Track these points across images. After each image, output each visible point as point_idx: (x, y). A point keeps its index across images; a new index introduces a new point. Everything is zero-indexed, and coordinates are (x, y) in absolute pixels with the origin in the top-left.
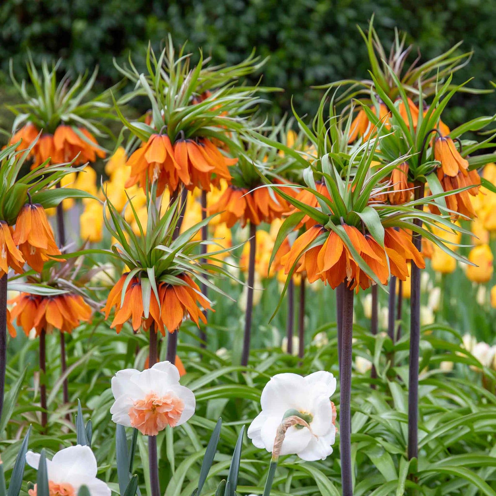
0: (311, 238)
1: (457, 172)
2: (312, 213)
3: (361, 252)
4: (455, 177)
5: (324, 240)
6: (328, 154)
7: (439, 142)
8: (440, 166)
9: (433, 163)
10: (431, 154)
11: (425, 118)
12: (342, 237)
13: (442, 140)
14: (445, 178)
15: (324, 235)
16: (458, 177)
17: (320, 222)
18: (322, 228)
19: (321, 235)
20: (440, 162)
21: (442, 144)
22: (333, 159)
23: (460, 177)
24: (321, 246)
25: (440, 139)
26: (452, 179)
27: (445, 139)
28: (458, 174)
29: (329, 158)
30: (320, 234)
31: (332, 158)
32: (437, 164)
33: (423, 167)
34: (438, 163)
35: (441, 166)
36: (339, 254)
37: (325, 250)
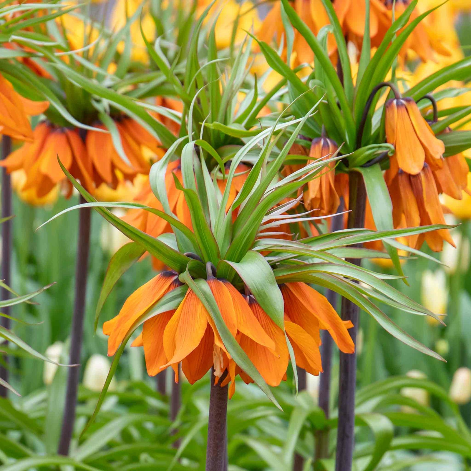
0: (154, 295)
1: (422, 167)
2: (159, 251)
3: (238, 332)
4: (417, 176)
5: (177, 301)
6: (194, 142)
7: (392, 108)
8: (392, 153)
9: (380, 147)
10: (379, 125)
11: (374, 58)
12: (206, 304)
13: (398, 105)
14: (400, 177)
15: (178, 291)
16: (422, 175)
17: (173, 267)
18: (175, 277)
19: (173, 291)
20: (392, 147)
21: (398, 113)
22: (202, 148)
23: (426, 176)
24: (171, 313)
25: (395, 102)
26: (412, 178)
27: (404, 102)
28: (424, 169)
29: (196, 146)
30: (171, 289)
31: (200, 147)
32: (388, 150)
33: (363, 153)
34: (388, 148)
35: (394, 152)
36: (200, 333)
37: (178, 320)
